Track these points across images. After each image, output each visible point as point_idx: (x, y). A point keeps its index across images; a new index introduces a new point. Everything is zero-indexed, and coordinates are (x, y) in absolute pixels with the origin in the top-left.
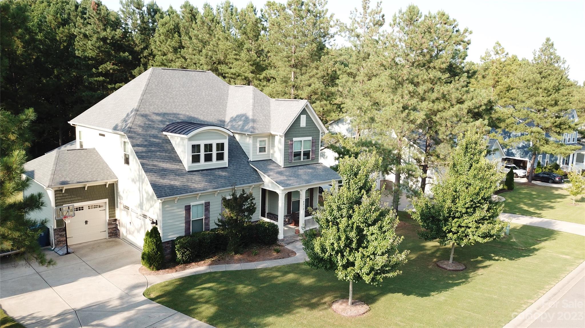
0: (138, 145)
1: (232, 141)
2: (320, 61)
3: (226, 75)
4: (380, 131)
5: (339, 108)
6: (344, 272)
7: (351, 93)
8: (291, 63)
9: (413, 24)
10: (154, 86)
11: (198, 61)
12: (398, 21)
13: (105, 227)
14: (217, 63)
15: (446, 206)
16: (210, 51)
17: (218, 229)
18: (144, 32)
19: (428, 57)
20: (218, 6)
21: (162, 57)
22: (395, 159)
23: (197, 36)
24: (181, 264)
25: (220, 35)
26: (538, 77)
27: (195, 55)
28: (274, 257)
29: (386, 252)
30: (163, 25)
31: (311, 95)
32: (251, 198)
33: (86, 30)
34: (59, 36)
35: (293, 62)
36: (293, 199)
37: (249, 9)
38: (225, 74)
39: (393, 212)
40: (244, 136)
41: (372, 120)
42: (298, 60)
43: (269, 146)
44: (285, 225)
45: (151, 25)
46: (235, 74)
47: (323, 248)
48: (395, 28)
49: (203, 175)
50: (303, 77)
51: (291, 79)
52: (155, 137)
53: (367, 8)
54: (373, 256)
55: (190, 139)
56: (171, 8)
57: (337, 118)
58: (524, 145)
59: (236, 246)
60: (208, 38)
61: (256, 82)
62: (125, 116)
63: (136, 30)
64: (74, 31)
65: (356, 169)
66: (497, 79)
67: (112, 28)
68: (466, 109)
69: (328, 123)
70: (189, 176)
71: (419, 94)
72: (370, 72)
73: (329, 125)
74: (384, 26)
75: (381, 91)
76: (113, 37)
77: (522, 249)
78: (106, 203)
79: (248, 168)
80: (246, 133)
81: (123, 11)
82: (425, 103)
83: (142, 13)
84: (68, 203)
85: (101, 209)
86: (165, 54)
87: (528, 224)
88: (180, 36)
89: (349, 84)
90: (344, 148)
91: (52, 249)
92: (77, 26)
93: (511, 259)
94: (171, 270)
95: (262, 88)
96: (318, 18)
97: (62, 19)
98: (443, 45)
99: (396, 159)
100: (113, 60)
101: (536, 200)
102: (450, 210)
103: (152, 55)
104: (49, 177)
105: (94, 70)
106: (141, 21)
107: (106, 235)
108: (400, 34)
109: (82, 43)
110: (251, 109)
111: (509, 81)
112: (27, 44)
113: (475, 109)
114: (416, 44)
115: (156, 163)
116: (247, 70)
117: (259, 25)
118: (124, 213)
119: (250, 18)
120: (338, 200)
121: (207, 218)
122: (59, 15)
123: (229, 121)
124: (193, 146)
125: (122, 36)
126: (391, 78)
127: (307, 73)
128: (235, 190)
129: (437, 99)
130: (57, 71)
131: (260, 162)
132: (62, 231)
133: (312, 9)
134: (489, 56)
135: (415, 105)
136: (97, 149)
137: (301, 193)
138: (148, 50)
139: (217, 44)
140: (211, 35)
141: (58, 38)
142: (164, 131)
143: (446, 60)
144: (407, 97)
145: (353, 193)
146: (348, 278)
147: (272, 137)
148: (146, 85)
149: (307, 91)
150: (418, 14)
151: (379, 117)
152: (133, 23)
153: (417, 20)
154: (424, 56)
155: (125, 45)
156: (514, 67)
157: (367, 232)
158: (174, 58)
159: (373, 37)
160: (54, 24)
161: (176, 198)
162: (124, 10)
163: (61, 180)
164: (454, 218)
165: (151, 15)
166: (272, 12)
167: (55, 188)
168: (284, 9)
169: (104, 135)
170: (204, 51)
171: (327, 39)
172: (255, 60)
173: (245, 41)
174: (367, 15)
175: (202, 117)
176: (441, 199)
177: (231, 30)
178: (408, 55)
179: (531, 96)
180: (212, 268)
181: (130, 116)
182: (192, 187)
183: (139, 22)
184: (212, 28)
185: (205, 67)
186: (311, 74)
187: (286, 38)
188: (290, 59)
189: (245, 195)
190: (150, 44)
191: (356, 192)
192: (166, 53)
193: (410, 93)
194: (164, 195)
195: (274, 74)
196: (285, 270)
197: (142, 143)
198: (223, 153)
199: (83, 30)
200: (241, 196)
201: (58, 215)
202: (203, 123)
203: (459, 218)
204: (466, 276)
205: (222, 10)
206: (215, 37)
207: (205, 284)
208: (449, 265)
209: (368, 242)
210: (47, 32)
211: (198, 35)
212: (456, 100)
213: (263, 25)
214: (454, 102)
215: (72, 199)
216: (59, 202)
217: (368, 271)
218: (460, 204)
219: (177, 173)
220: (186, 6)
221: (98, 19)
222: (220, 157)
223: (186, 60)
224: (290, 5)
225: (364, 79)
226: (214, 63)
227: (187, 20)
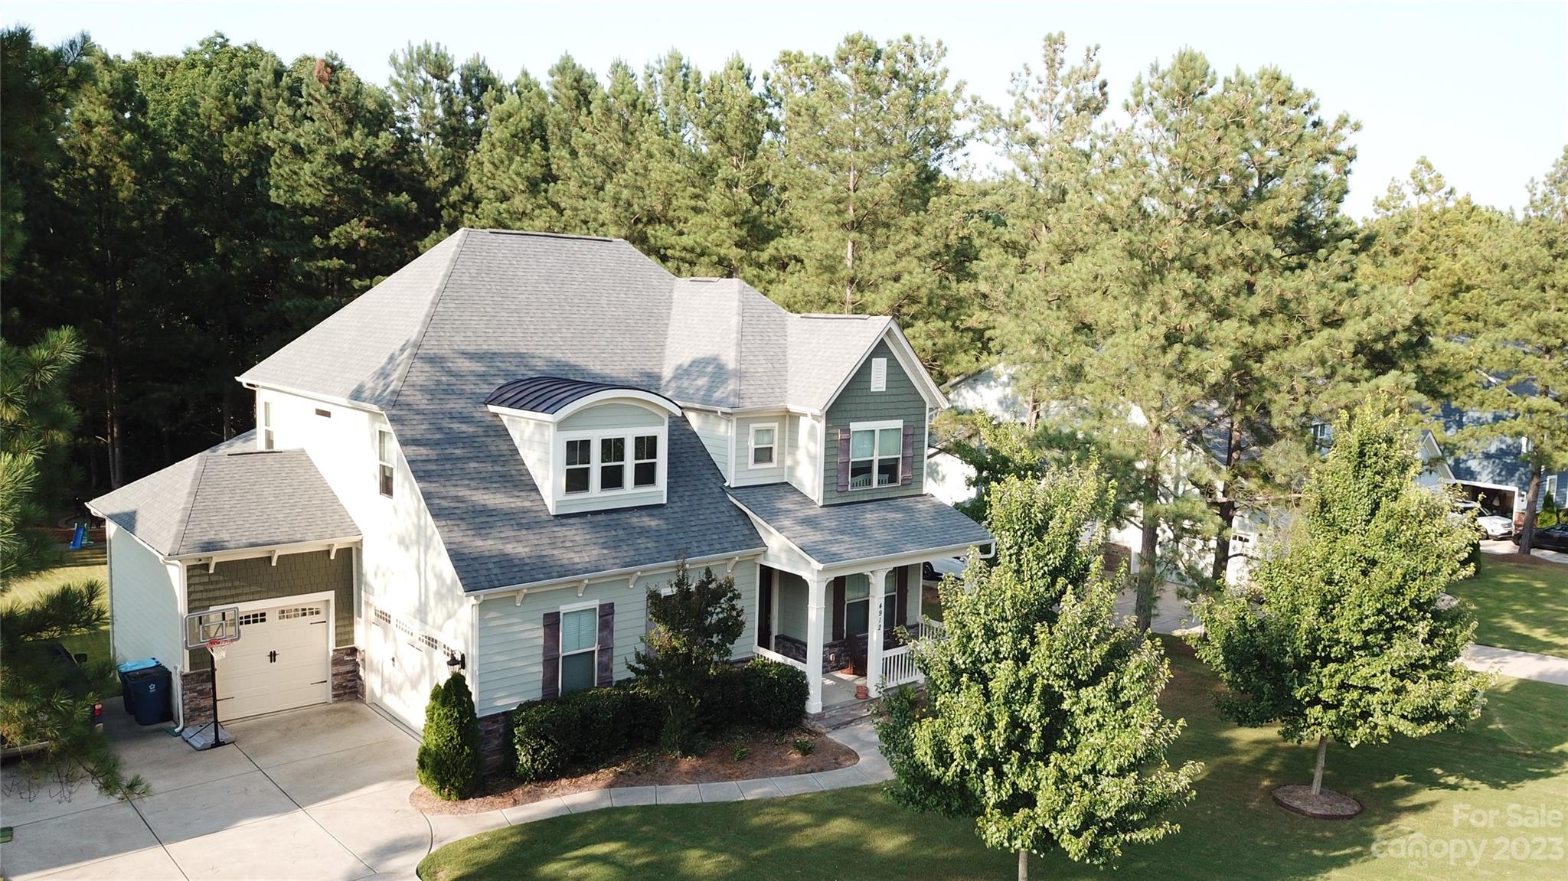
0: (416, 442)
1: (679, 427)
2: (926, 211)
3: (669, 252)
4: (1099, 405)
5: (981, 340)
6: (1005, 825)
7: (1015, 296)
8: (846, 216)
9: (1190, 103)
10: (466, 279)
11: (593, 215)
12: (1146, 97)
13: (324, 672)
14: (645, 220)
15: (1304, 625)
16: (625, 187)
17: (637, 680)
18: (452, 138)
19: (1235, 195)
20: (648, 68)
21: (498, 204)
22: (1142, 486)
23: (590, 148)
24: (529, 783)
25: (652, 143)
26: (1544, 257)
27: (584, 199)
28: (793, 765)
29: (1132, 767)
30: (501, 120)
31: (900, 306)
32: (729, 595)
33: (300, 136)
34: (230, 153)
35: (850, 215)
36: (851, 596)
37: (732, 74)
38: (666, 249)
39: (1154, 647)
40: (711, 416)
41: (1076, 373)
42: (866, 208)
43: (781, 446)
44: (827, 672)
45: (470, 121)
46: (692, 250)
47: (940, 749)
48: (1138, 115)
49: (594, 526)
50: (879, 255)
51: (845, 261)
52: (465, 419)
53: (1057, 66)
54: (1091, 777)
55: (561, 425)
56: (525, 74)
57: (974, 368)
58: (1504, 447)
59: (685, 732)
60: (622, 151)
61: (750, 271)
62: (385, 360)
63: (432, 135)
64: (269, 138)
65: (1039, 516)
66: (1422, 262)
67: (366, 130)
68: (1351, 341)
69: (949, 383)
70: (556, 529)
71: (1212, 299)
72: (1068, 240)
73: (951, 387)
74: (1104, 113)
75: (1099, 292)
76: (369, 153)
77: (1527, 755)
78: (328, 601)
79: (723, 507)
80: (720, 409)
81: (397, 85)
82: (1229, 326)
83: (447, 89)
84: (223, 601)
85: (315, 618)
86: (505, 196)
87: (1534, 679)
88: (546, 149)
89: (1009, 272)
90: (993, 451)
91: (177, 730)
92: (276, 125)
93: (1496, 786)
94: (501, 800)
95: (765, 288)
96: (920, 95)
97: (238, 107)
98: (1279, 161)
99: (1146, 487)
100: (369, 215)
101: (1550, 606)
102: (1314, 639)
103: (472, 199)
104: (174, 530)
105: (317, 240)
106: (445, 111)
107: (325, 693)
108: (1156, 131)
109: (287, 170)
110: (735, 341)
111: (1457, 266)
112: (144, 172)
113: (1375, 341)
114: (1202, 158)
115: (463, 492)
116: (724, 237)
117: (759, 116)
118: (377, 631)
119: (733, 97)
120: (986, 606)
121: (606, 649)
122: (230, 98)
123: (671, 375)
124: (571, 446)
125: (392, 151)
126: (1130, 253)
127: (890, 246)
128: (685, 571)
129: (1264, 313)
130: (221, 243)
131: (756, 490)
132: (203, 681)
133: (904, 71)
134: (1399, 198)
135: (1200, 330)
136: (309, 452)
137: (872, 579)
138: (460, 186)
139: (646, 168)
140: (628, 144)
141: (226, 157)
142: (491, 402)
143: (1289, 201)
144: (1177, 308)
145: (1031, 587)
146: (1018, 843)
147: (791, 418)
148: (445, 276)
149: (890, 292)
150: (1205, 75)
151: (1096, 363)
152: (424, 115)
153: (1202, 93)
154: (1224, 191)
155: (403, 174)
156: (1470, 229)
157: (1073, 704)
158: (530, 207)
159: (1075, 144)
160: (217, 120)
161: (518, 591)
162: (401, 81)
163: (206, 539)
164: (1326, 661)
165: (471, 94)
166: (794, 79)
167: (186, 559)
168: (827, 70)
169: (327, 414)
170: (609, 187)
171: (947, 151)
172: (748, 211)
173: (722, 160)
174: (1058, 83)
175: (596, 366)
176: (1285, 604)
177: (683, 131)
178: (1178, 190)
179: (1525, 308)
180: (617, 796)
181: (398, 362)
182: (565, 562)
183: (439, 112)
184: (631, 127)
185: (613, 230)
186: (901, 247)
187: (832, 150)
188: (841, 206)
189: (713, 586)
190: (468, 170)
191: (1040, 585)
192: (509, 194)
193: (1185, 294)
194: (486, 584)
195: (800, 247)
196: (824, 808)
197: (429, 436)
198: (655, 463)
199: (291, 136)
200: (703, 586)
201: (194, 637)
202: (599, 381)
203: (1340, 660)
204: (1364, 834)
205: (658, 77)
206: (640, 149)
207: (594, 843)
208: (1312, 799)
209: (1076, 733)
210: (199, 141)
211: (594, 145)
212: (1319, 316)
213: (770, 115)
214: (1314, 321)
215: (233, 592)
216: (198, 600)
217: (1078, 823)
218: (1345, 620)
219: (524, 521)
220: (564, 68)
221: (332, 106)
222: (645, 476)
223: (561, 211)
224: (843, 59)
225: (1051, 259)
226: (638, 221)
227: (567, 107)
